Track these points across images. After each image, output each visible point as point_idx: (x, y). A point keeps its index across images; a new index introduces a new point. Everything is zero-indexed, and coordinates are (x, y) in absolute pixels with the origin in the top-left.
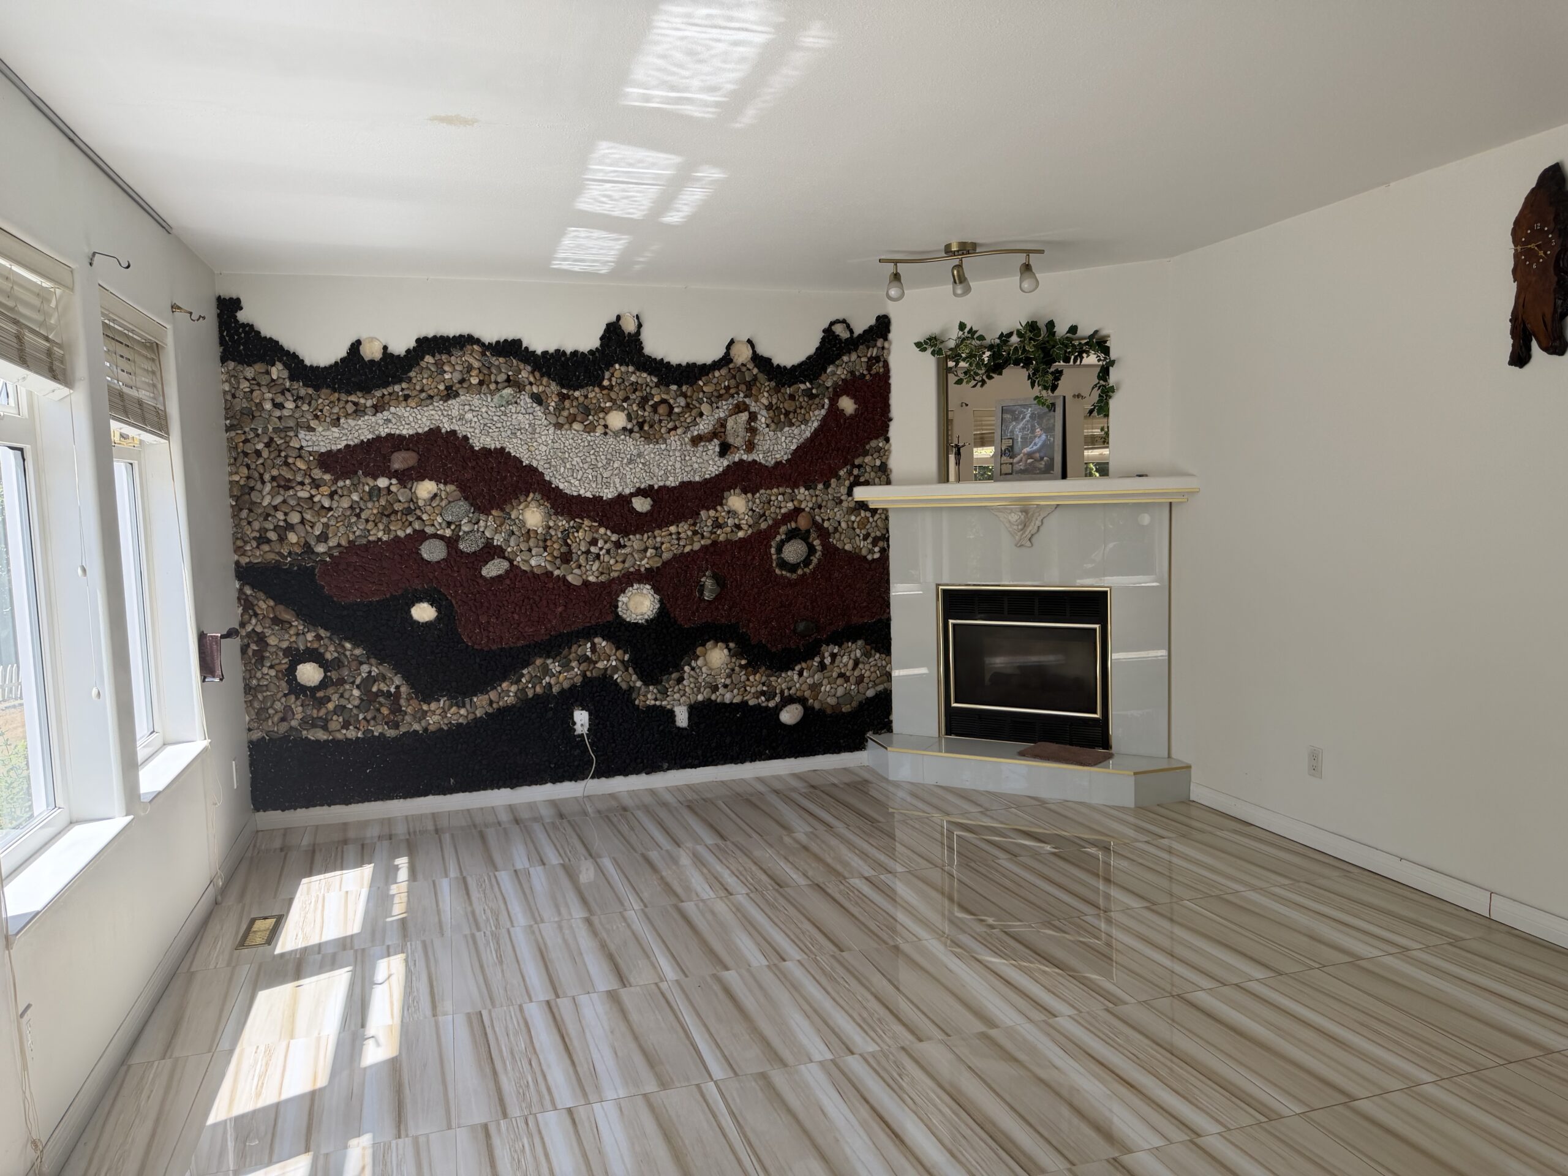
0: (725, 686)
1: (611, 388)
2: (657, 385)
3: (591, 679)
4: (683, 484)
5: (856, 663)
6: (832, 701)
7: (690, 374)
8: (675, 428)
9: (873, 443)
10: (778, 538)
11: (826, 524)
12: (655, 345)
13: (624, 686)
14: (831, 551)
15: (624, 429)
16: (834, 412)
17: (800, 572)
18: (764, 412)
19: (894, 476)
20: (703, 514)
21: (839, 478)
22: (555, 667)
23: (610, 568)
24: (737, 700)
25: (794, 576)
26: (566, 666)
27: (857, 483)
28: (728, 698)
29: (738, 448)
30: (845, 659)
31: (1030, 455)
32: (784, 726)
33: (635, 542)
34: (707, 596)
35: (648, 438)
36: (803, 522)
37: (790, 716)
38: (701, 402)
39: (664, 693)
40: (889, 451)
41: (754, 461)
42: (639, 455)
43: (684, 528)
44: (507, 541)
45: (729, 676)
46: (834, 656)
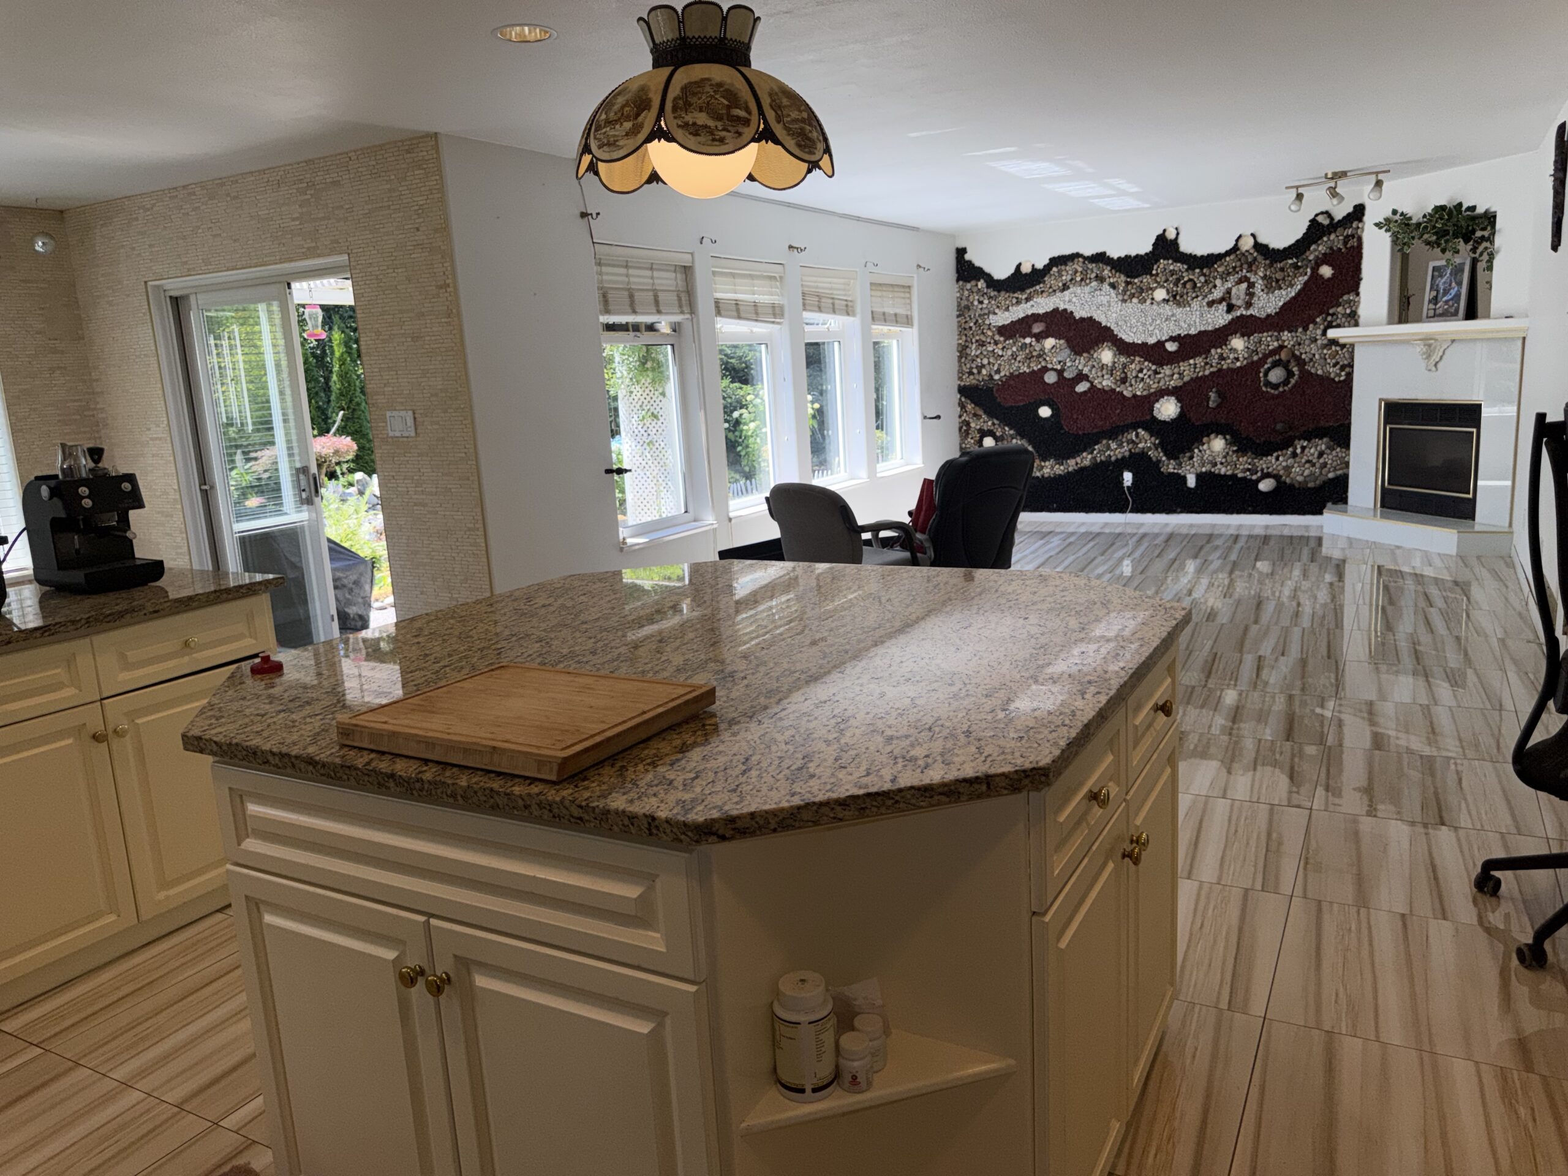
0: (1222, 463)
1: (1157, 274)
2: (1187, 270)
3: (1135, 454)
4: (1200, 333)
5: (1321, 454)
6: (1300, 478)
7: (1210, 260)
8: (1197, 297)
9: (1345, 297)
10: (1266, 366)
11: (1303, 356)
12: (1187, 246)
13: (1154, 459)
14: (1306, 375)
15: (1164, 300)
16: (1315, 276)
17: (1281, 389)
18: (1260, 281)
19: (1361, 321)
20: (1213, 351)
21: (1315, 323)
22: (1113, 446)
23: (1149, 387)
24: (1229, 473)
25: (1276, 392)
26: (1120, 446)
27: (1330, 326)
28: (1223, 471)
29: (1239, 307)
30: (1312, 451)
31: (1446, 302)
32: (1261, 493)
33: (1167, 370)
34: (1211, 404)
35: (1179, 304)
36: (1284, 355)
37: (1265, 486)
38: (1215, 278)
39: (1180, 465)
40: (1359, 302)
41: (1251, 315)
42: (1173, 315)
43: (1199, 361)
44: (1090, 371)
45: (1225, 457)
46: (1303, 448)
